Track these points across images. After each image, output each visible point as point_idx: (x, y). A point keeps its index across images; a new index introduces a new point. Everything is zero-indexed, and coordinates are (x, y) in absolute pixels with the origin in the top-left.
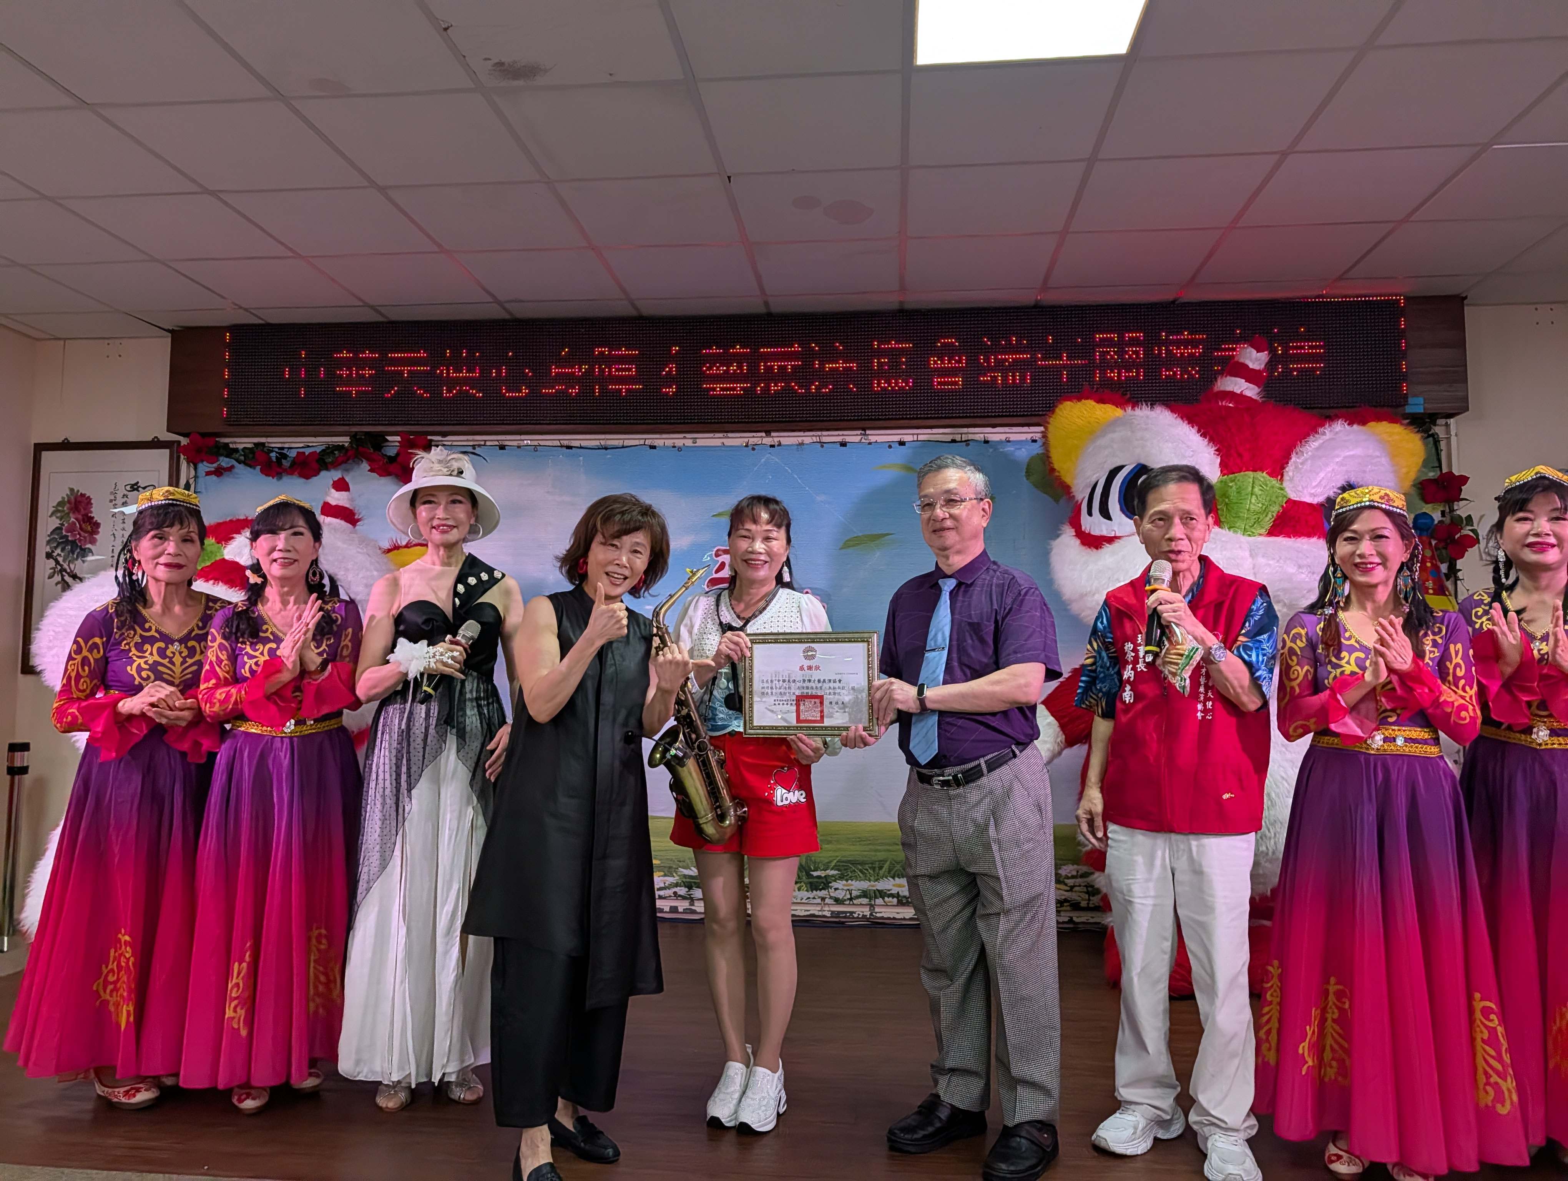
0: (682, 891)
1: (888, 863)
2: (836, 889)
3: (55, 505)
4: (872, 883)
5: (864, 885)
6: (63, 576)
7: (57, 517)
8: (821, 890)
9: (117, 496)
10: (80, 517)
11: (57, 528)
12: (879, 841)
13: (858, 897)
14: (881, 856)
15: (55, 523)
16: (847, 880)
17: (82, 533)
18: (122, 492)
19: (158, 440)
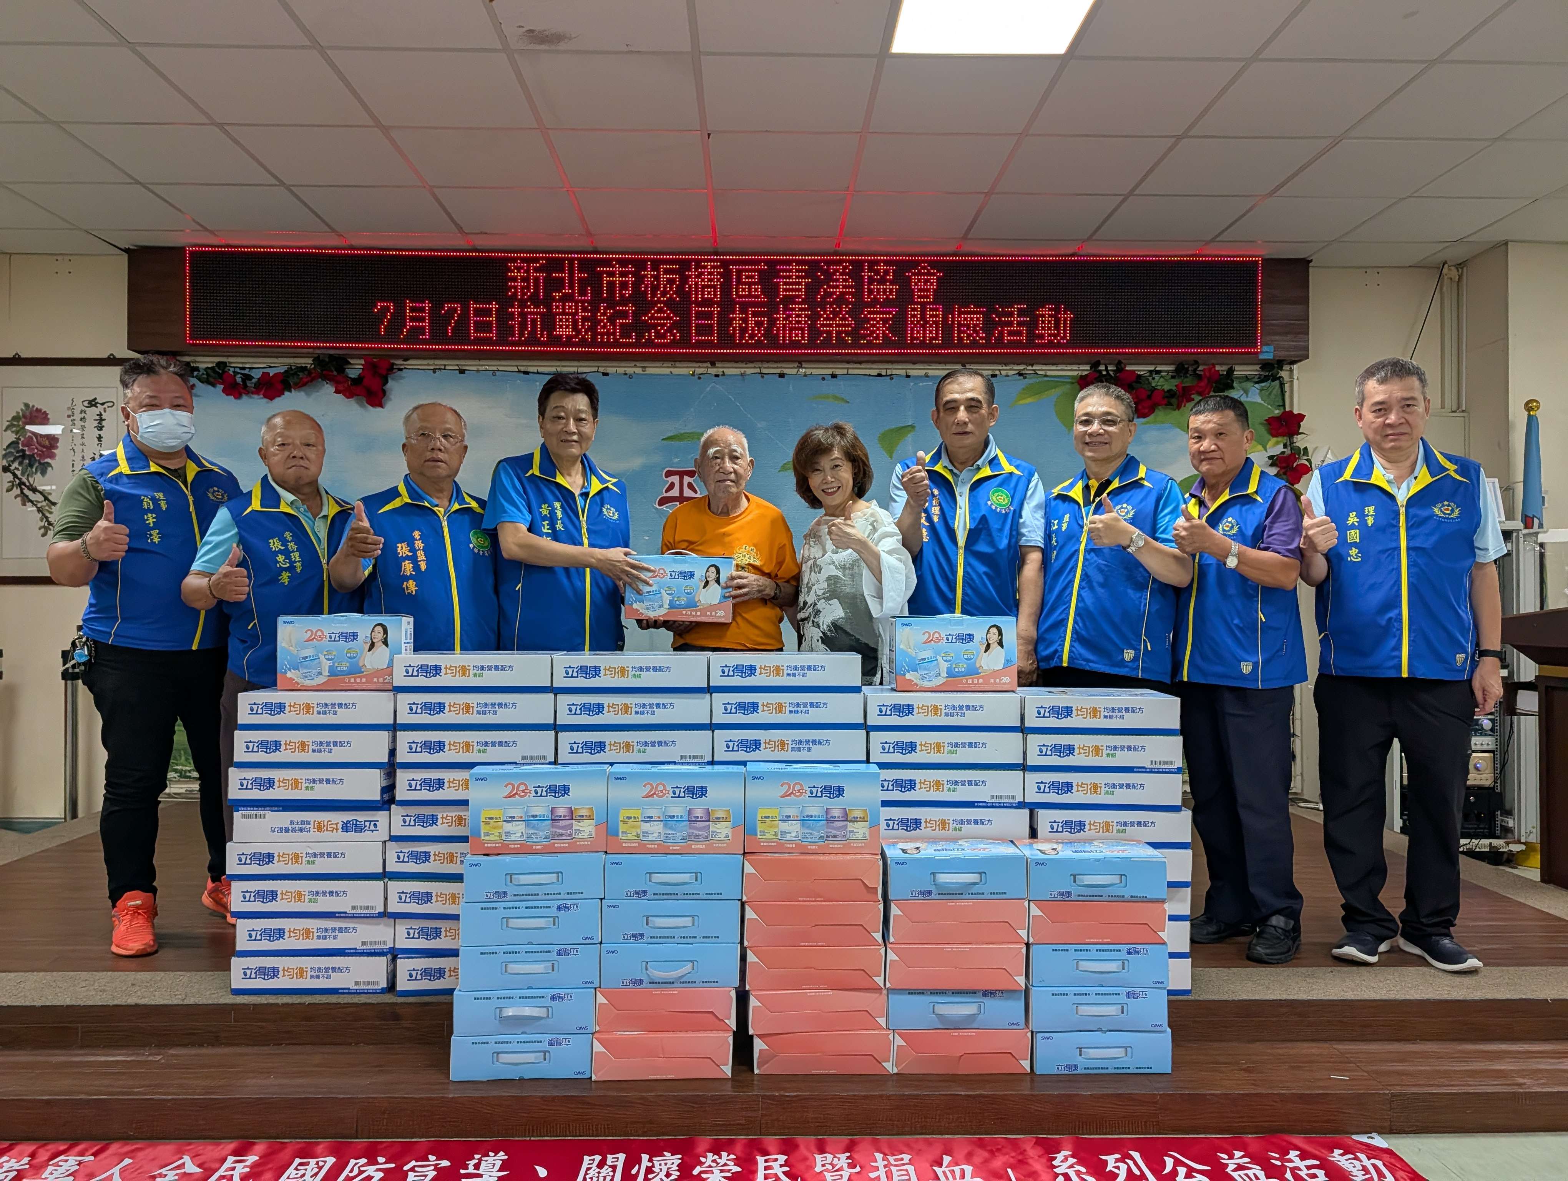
3: (10, 419)
6: (22, 490)
7: (12, 432)
9: (75, 411)
11: (13, 443)
15: (10, 437)
17: (40, 448)
18: (79, 407)
19: (114, 357)
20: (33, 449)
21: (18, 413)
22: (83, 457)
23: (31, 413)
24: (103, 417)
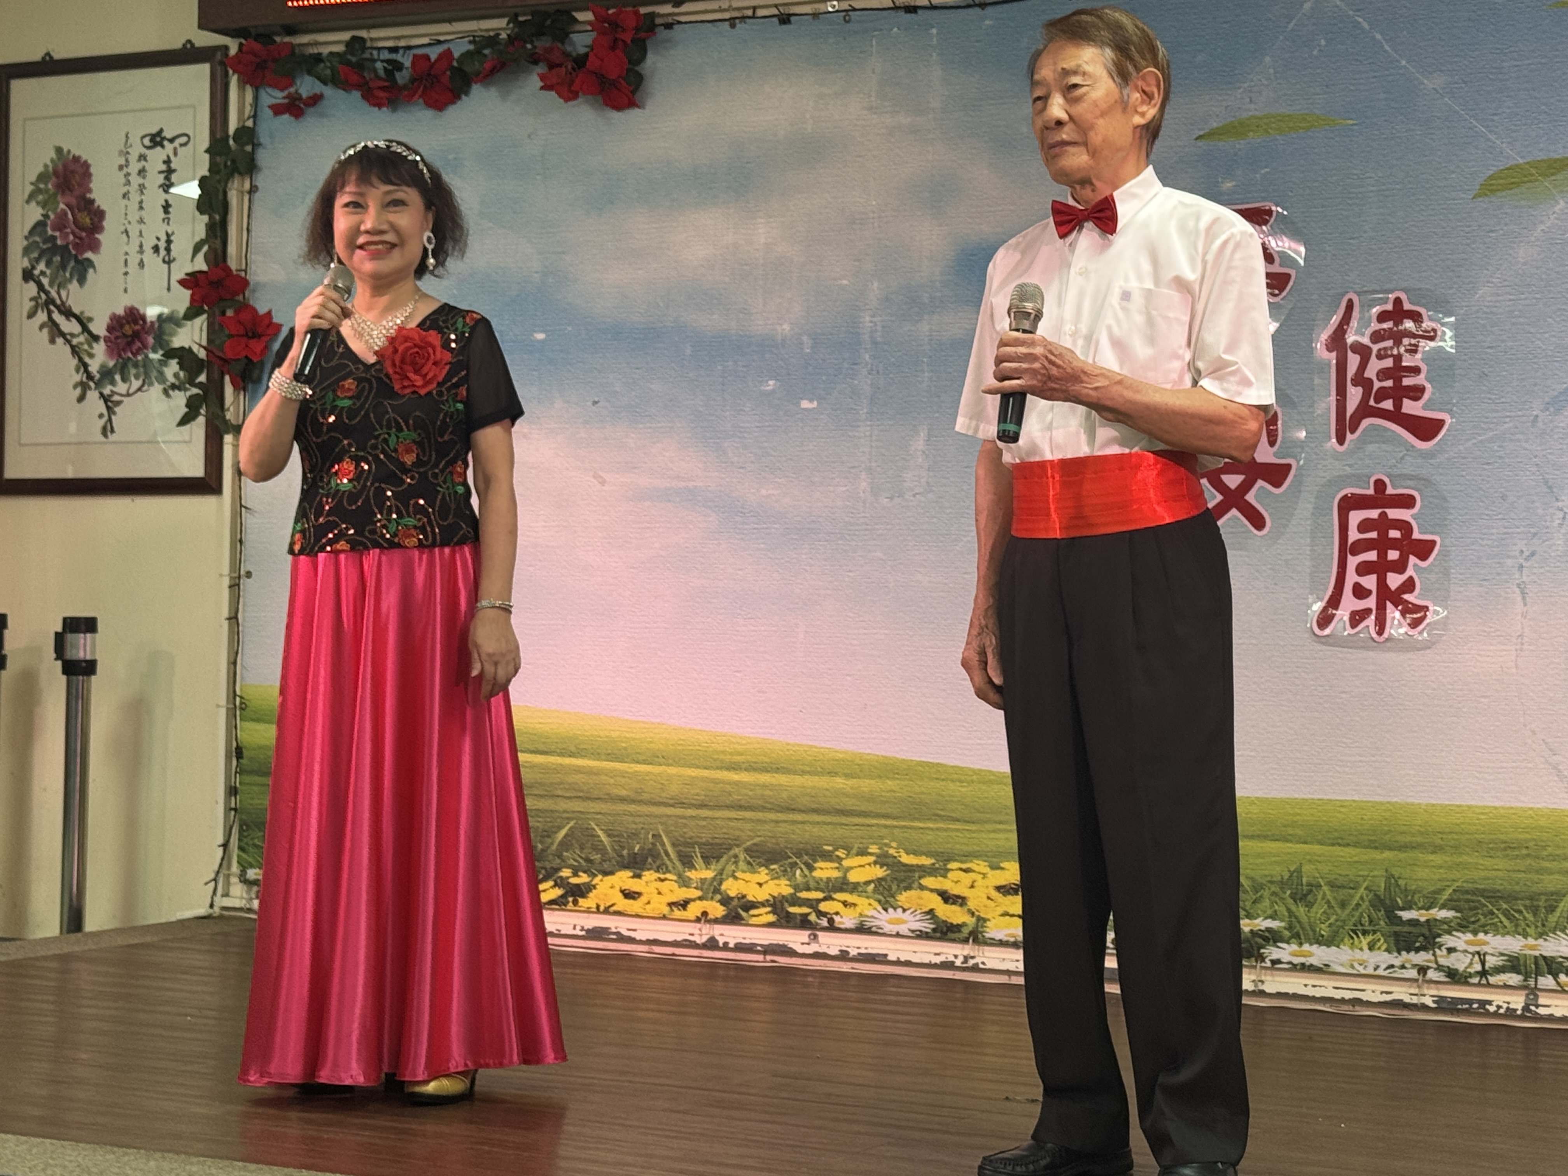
2: (1451, 950)
3: (33, 178)
4: (1531, 941)
5: (1513, 944)
6: (50, 313)
7: (38, 203)
8: (1417, 950)
9: (130, 158)
10: (74, 202)
11: (39, 224)
13: (1499, 970)
14: (1551, 882)
15: (35, 213)
16: (1475, 933)
17: (77, 230)
18: (137, 149)
19: (192, 45)
20: (67, 234)
21: (46, 166)
22: (141, 246)
23: (65, 166)
24: (173, 166)
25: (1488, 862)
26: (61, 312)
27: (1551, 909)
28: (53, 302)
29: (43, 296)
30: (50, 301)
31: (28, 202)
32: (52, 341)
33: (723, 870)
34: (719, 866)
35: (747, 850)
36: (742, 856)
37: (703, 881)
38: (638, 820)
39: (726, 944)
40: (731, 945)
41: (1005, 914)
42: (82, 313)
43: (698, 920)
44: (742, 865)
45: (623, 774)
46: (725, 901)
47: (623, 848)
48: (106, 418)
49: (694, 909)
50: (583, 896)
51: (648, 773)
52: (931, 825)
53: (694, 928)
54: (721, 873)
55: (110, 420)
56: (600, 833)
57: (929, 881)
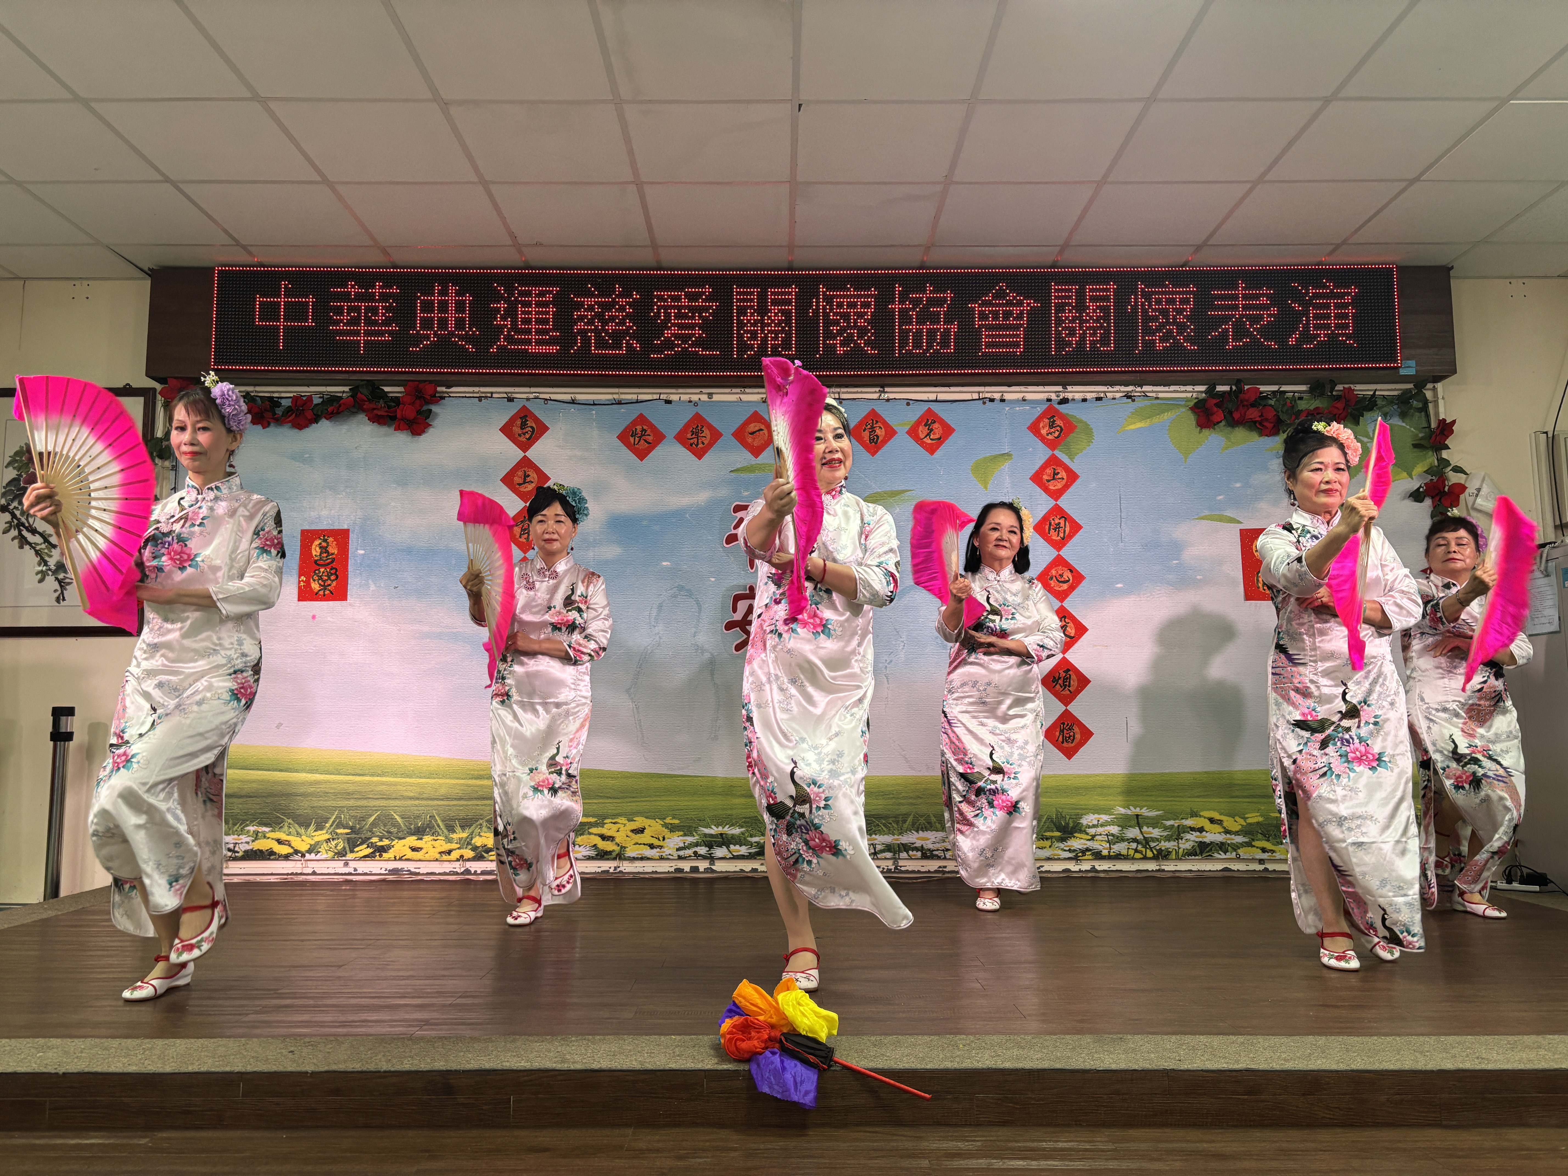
0: (702, 850)
1: (912, 816)
3: (12, 454)
4: (896, 837)
5: (888, 839)
6: (20, 531)
7: (14, 468)
11: (14, 480)
12: (903, 794)
13: (882, 851)
14: (904, 809)
15: (12, 473)
19: (130, 387)
21: (21, 447)
25: (875, 802)
26: (28, 530)
27: (904, 821)
28: (23, 525)
29: (16, 522)
30: (20, 524)
31: (6, 467)
32: (21, 547)
33: (473, 832)
34: (471, 831)
35: (487, 821)
36: (484, 824)
37: (461, 839)
38: (420, 808)
39: (476, 871)
40: (479, 872)
41: (636, 844)
42: (44, 531)
43: (458, 860)
44: (484, 829)
45: (411, 785)
46: (475, 848)
47: (411, 824)
48: (60, 592)
49: (455, 855)
50: (385, 851)
51: (427, 783)
52: (595, 801)
53: (457, 865)
54: (472, 834)
55: (62, 593)
56: (396, 817)
57: (594, 830)
